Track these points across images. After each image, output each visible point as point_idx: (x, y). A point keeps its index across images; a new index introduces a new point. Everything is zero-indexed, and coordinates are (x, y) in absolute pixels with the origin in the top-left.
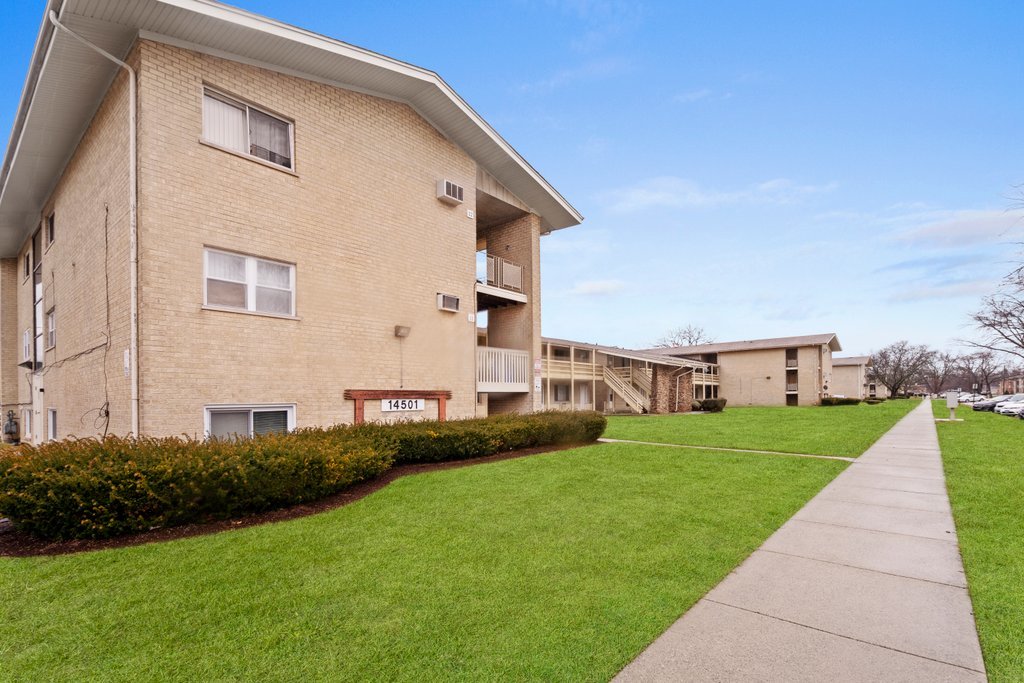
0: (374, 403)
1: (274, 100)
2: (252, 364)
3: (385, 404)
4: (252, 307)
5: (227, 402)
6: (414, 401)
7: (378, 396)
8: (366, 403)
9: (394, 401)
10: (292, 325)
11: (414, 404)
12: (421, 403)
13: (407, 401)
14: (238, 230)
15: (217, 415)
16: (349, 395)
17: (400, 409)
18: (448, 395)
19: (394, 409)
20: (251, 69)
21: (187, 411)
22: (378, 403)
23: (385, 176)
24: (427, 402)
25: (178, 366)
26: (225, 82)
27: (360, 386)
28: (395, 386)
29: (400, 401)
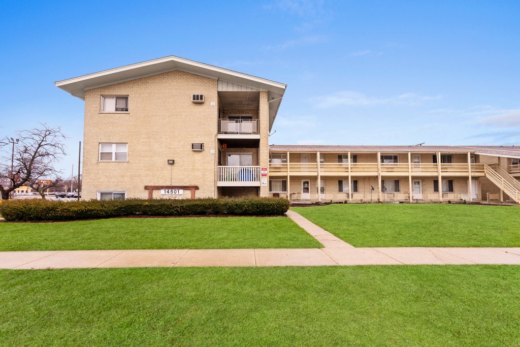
0: (158, 191)
1: (122, 92)
2: (112, 178)
3: (162, 192)
4: (114, 159)
5: (104, 190)
6: (177, 190)
7: (159, 188)
8: (154, 191)
9: (167, 190)
10: (126, 164)
11: (177, 192)
12: (181, 191)
13: (174, 190)
14: (109, 136)
15: (102, 194)
16: (146, 188)
17: (170, 193)
18: (197, 188)
19: (167, 193)
20: (115, 85)
21: (92, 192)
22: (159, 191)
23: (165, 102)
24: (185, 191)
25: (90, 179)
26: (106, 92)
27: (152, 184)
28: (168, 184)
29: (170, 190)
